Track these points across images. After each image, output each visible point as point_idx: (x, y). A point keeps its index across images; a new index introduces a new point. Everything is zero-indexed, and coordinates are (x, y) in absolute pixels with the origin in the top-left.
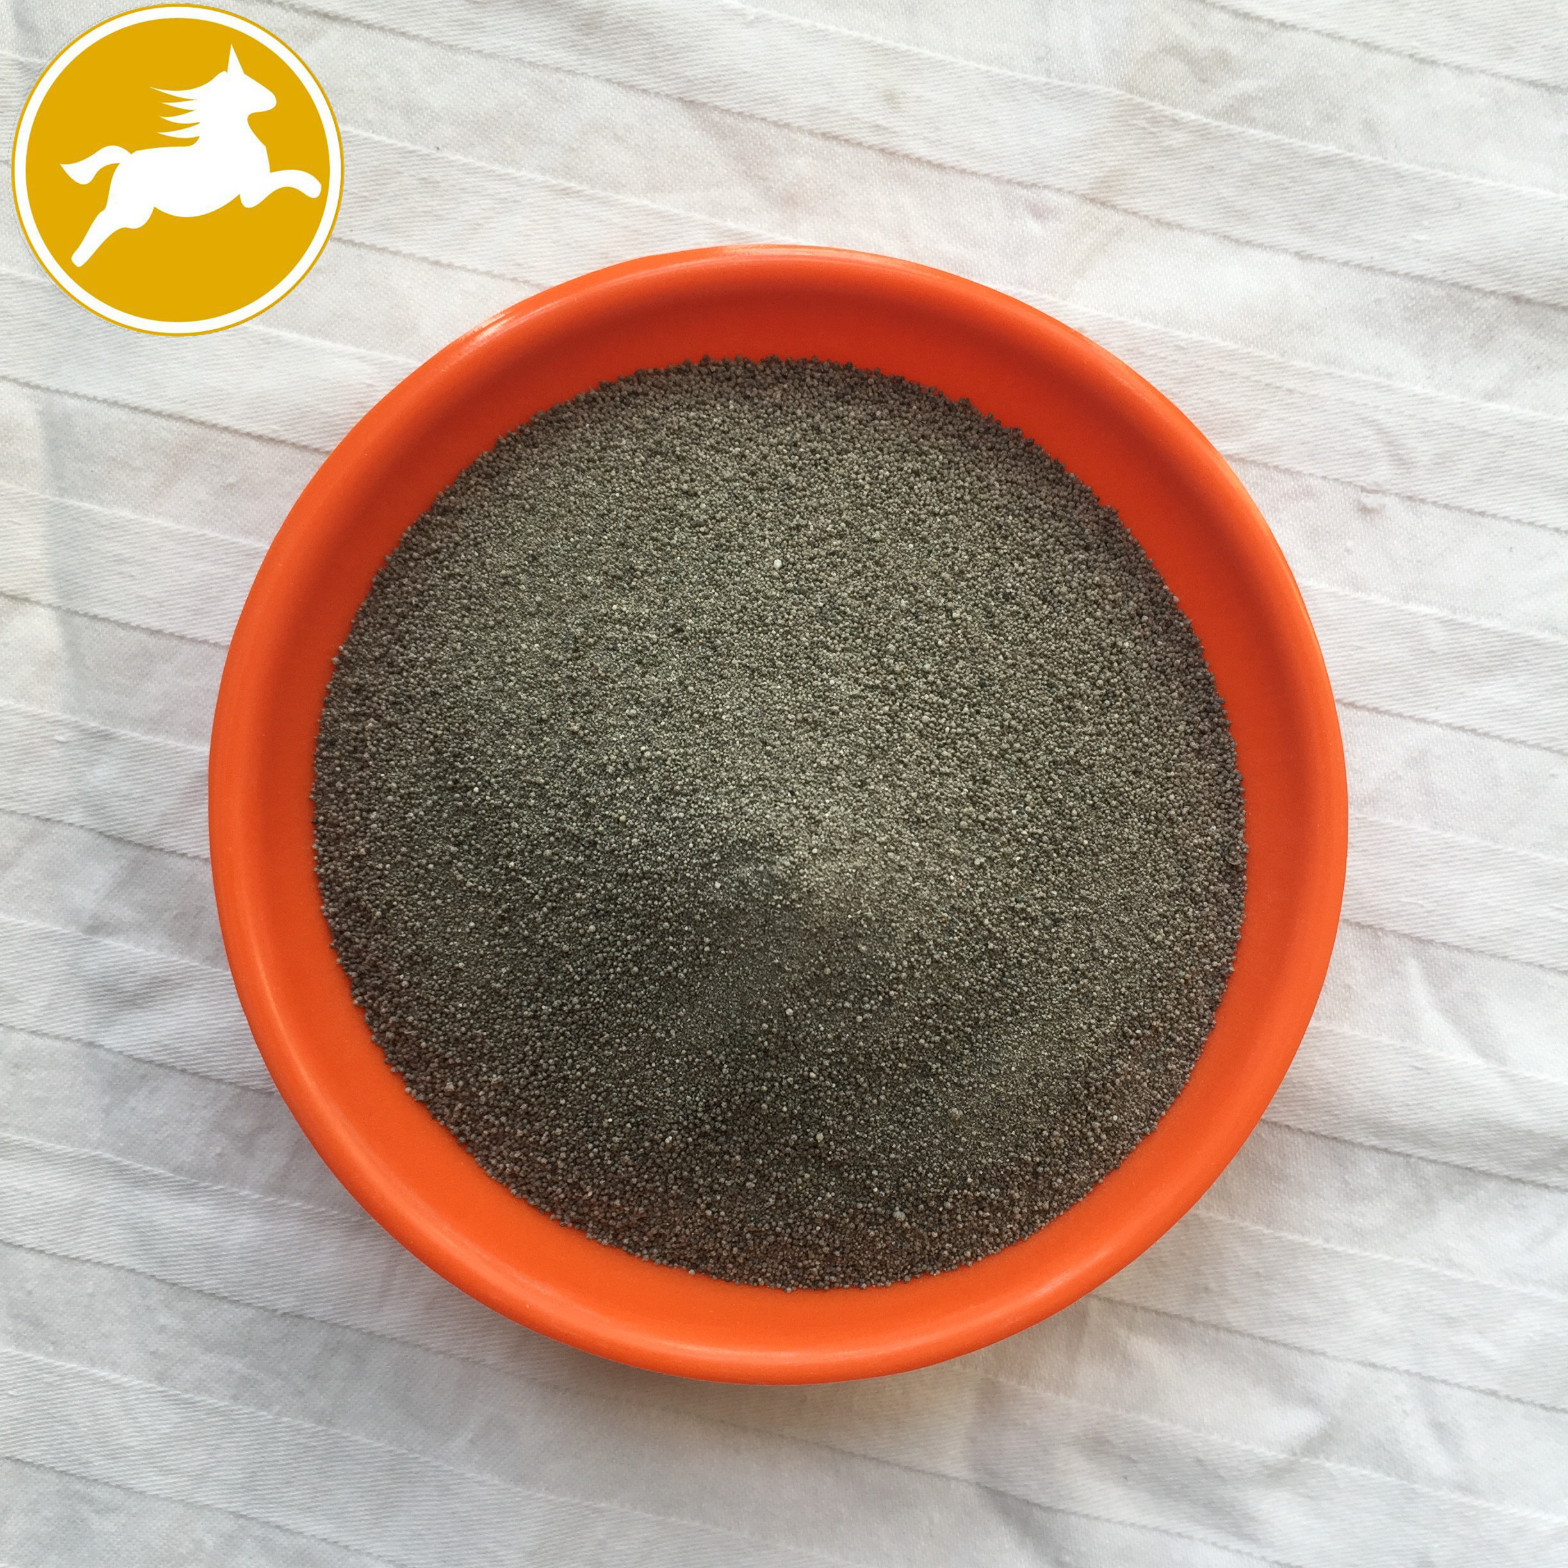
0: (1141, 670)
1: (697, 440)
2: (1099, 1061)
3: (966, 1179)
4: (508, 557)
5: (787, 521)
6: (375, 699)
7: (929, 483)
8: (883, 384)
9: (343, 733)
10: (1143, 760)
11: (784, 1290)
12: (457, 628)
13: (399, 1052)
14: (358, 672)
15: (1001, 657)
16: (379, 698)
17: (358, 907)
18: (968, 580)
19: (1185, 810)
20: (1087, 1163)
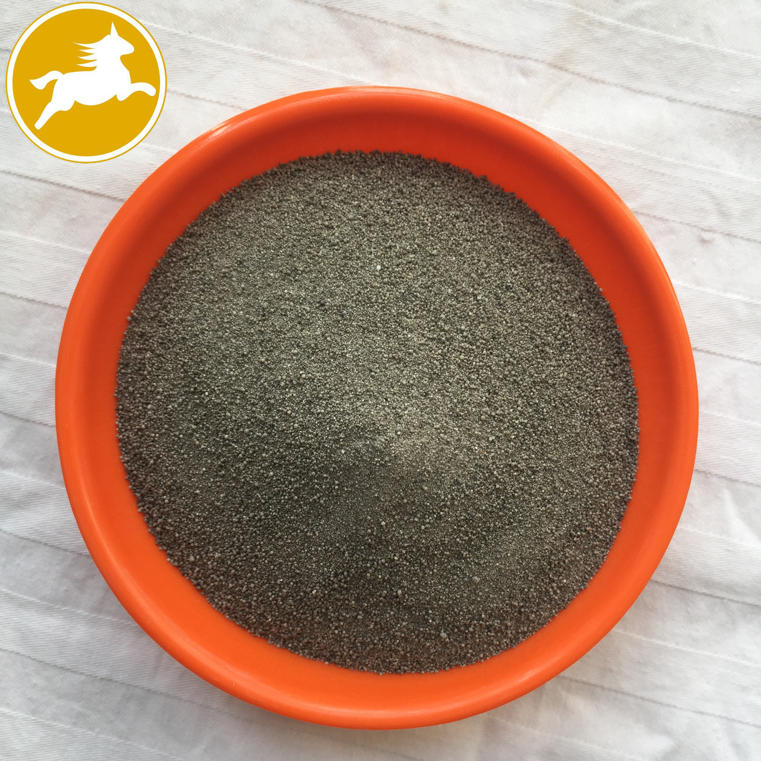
0: (582, 330)
1: (333, 197)
2: (557, 550)
3: (481, 615)
4: (226, 262)
5: (384, 244)
6: (151, 341)
7: (464, 223)
8: (438, 167)
9: (133, 360)
10: (583, 381)
11: (379, 674)
12: (197, 301)
13: (164, 539)
14: (142, 325)
15: (504, 322)
16: (153, 340)
17: (141, 457)
18: (486, 278)
19: (606, 409)
20: (549, 606)
